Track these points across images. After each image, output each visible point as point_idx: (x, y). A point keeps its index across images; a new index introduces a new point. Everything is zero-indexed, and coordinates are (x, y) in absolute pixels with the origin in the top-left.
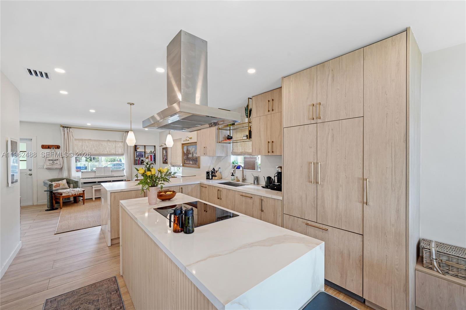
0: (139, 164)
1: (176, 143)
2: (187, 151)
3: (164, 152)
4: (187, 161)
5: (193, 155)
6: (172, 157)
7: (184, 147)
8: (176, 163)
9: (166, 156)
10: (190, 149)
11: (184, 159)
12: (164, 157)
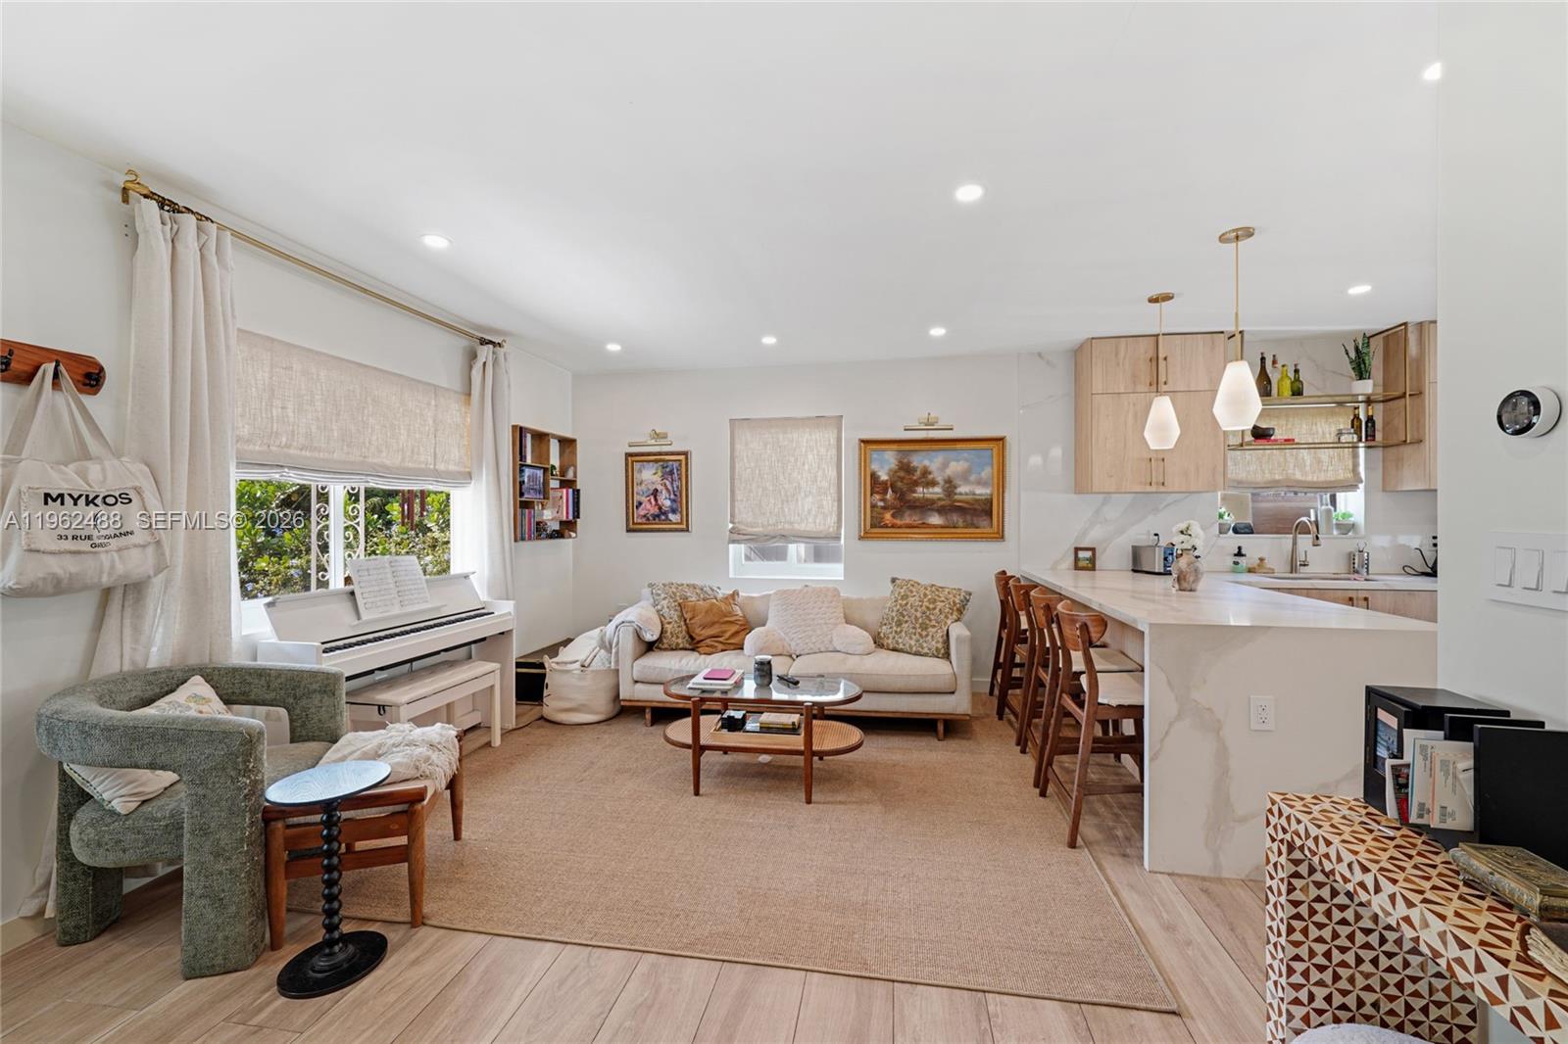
0: (530, 539)
1: (781, 436)
2: (902, 474)
3: (649, 476)
4: (902, 516)
5: (956, 488)
6: (739, 498)
7: (875, 456)
8: (787, 526)
9: (664, 492)
10: (926, 463)
11: (873, 506)
12: (643, 499)
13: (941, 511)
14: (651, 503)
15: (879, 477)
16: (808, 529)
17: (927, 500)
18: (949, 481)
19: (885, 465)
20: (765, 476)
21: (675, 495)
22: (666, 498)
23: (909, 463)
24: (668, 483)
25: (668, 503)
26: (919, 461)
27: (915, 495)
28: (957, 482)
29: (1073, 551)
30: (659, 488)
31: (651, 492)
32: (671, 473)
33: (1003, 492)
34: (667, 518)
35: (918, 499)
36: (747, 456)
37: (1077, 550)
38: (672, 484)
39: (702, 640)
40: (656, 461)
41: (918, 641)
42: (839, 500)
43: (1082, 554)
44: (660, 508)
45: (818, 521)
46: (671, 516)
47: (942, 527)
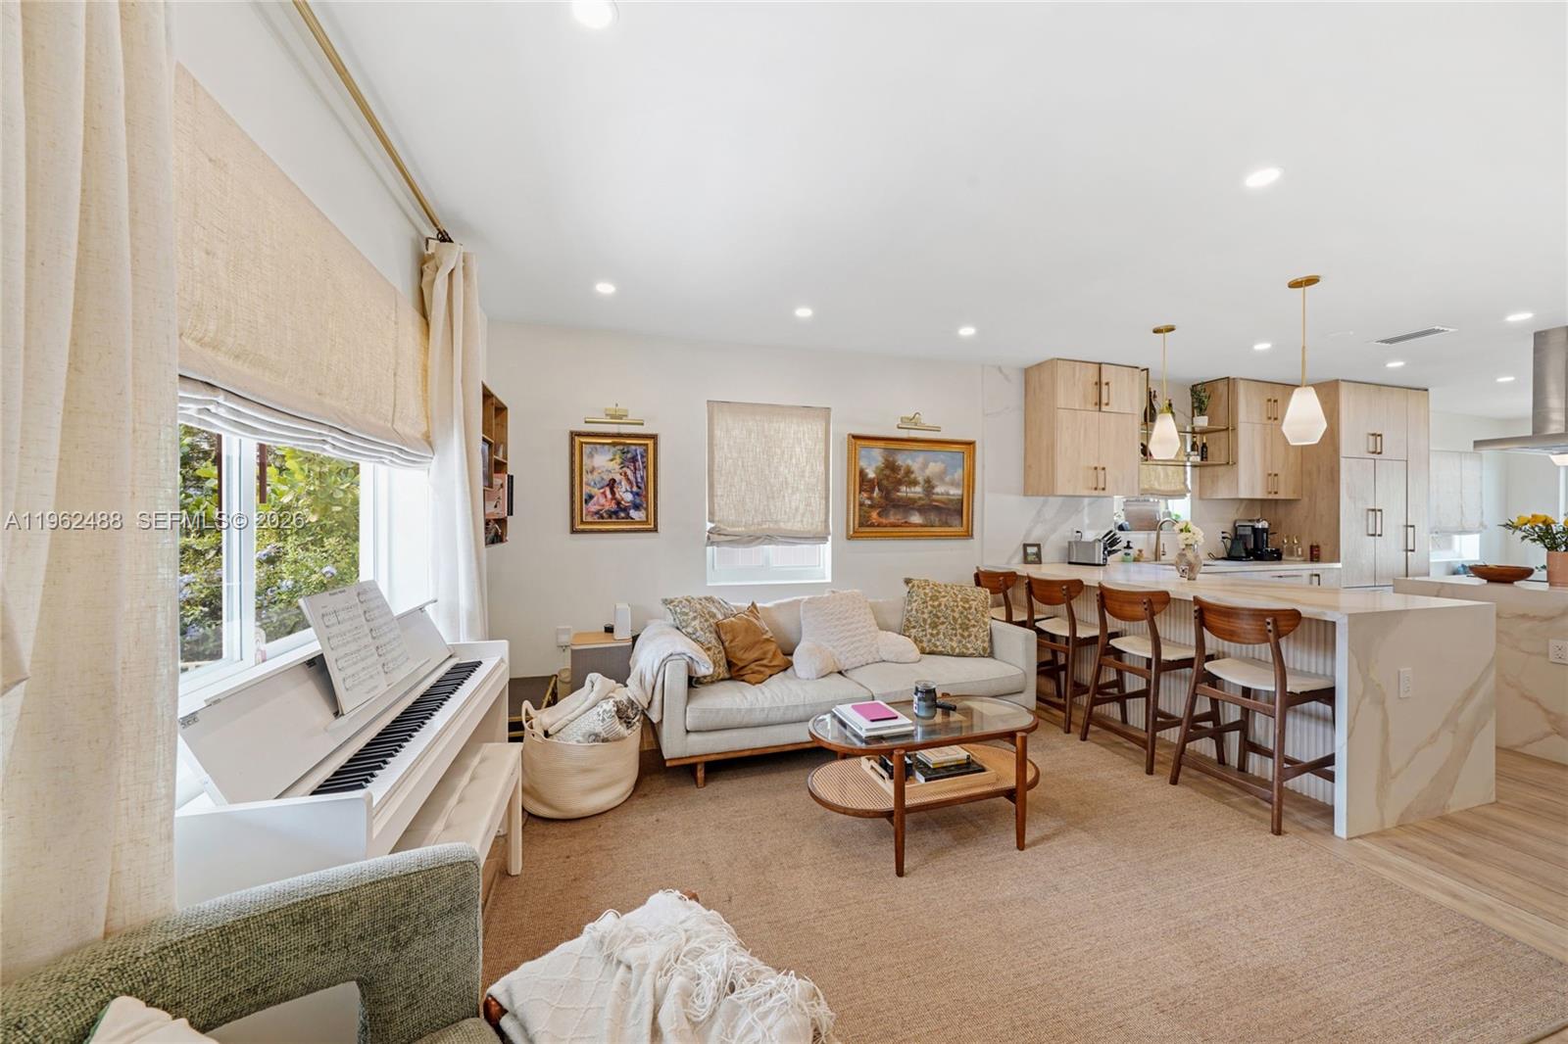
1: (766, 425)
2: (887, 472)
3: (604, 463)
4: (887, 517)
5: (933, 488)
6: (719, 493)
7: (863, 452)
8: (771, 525)
9: (624, 483)
10: (909, 462)
11: (861, 505)
12: (595, 491)
13: (922, 510)
14: (606, 497)
15: (867, 475)
16: (795, 528)
17: (910, 499)
18: (928, 481)
19: (872, 463)
20: (750, 469)
21: (639, 488)
22: (627, 491)
23: (894, 462)
24: (629, 473)
25: (629, 497)
26: (903, 460)
27: (899, 494)
28: (935, 482)
29: (1022, 547)
30: (618, 477)
31: (607, 482)
32: (634, 460)
33: (973, 493)
34: (628, 516)
35: (901, 498)
36: (728, 445)
37: (1025, 546)
38: (635, 473)
39: (745, 666)
40: (614, 444)
41: (960, 642)
42: (827, 499)
43: (1031, 550)
44: (618, 503)
45: (805, 520)
46: (633, 513)
47: (922, 526)
